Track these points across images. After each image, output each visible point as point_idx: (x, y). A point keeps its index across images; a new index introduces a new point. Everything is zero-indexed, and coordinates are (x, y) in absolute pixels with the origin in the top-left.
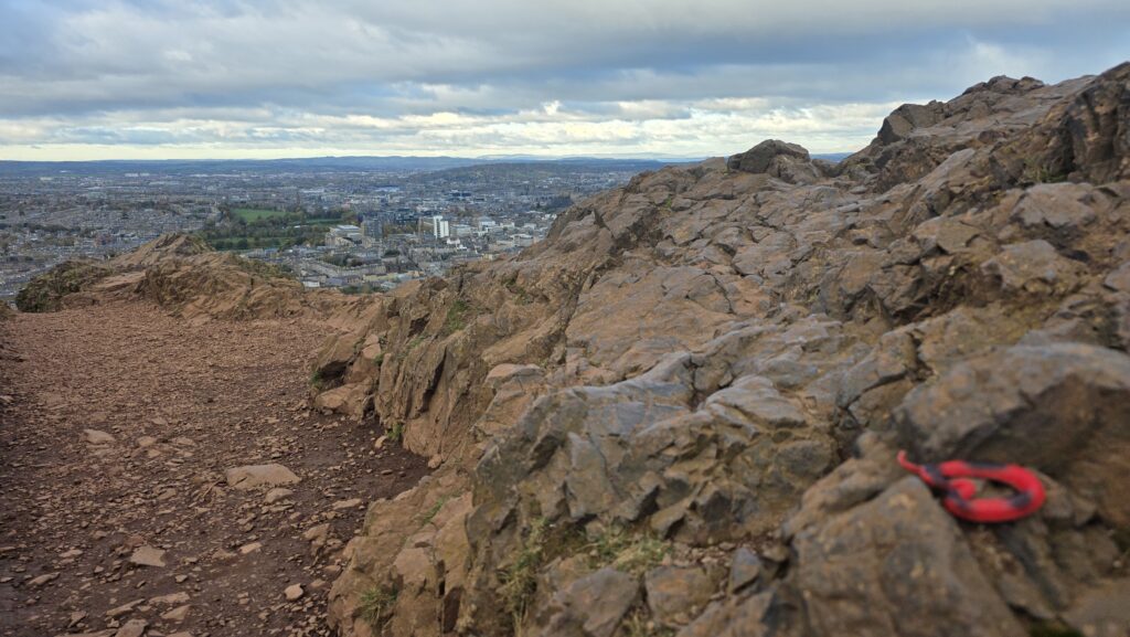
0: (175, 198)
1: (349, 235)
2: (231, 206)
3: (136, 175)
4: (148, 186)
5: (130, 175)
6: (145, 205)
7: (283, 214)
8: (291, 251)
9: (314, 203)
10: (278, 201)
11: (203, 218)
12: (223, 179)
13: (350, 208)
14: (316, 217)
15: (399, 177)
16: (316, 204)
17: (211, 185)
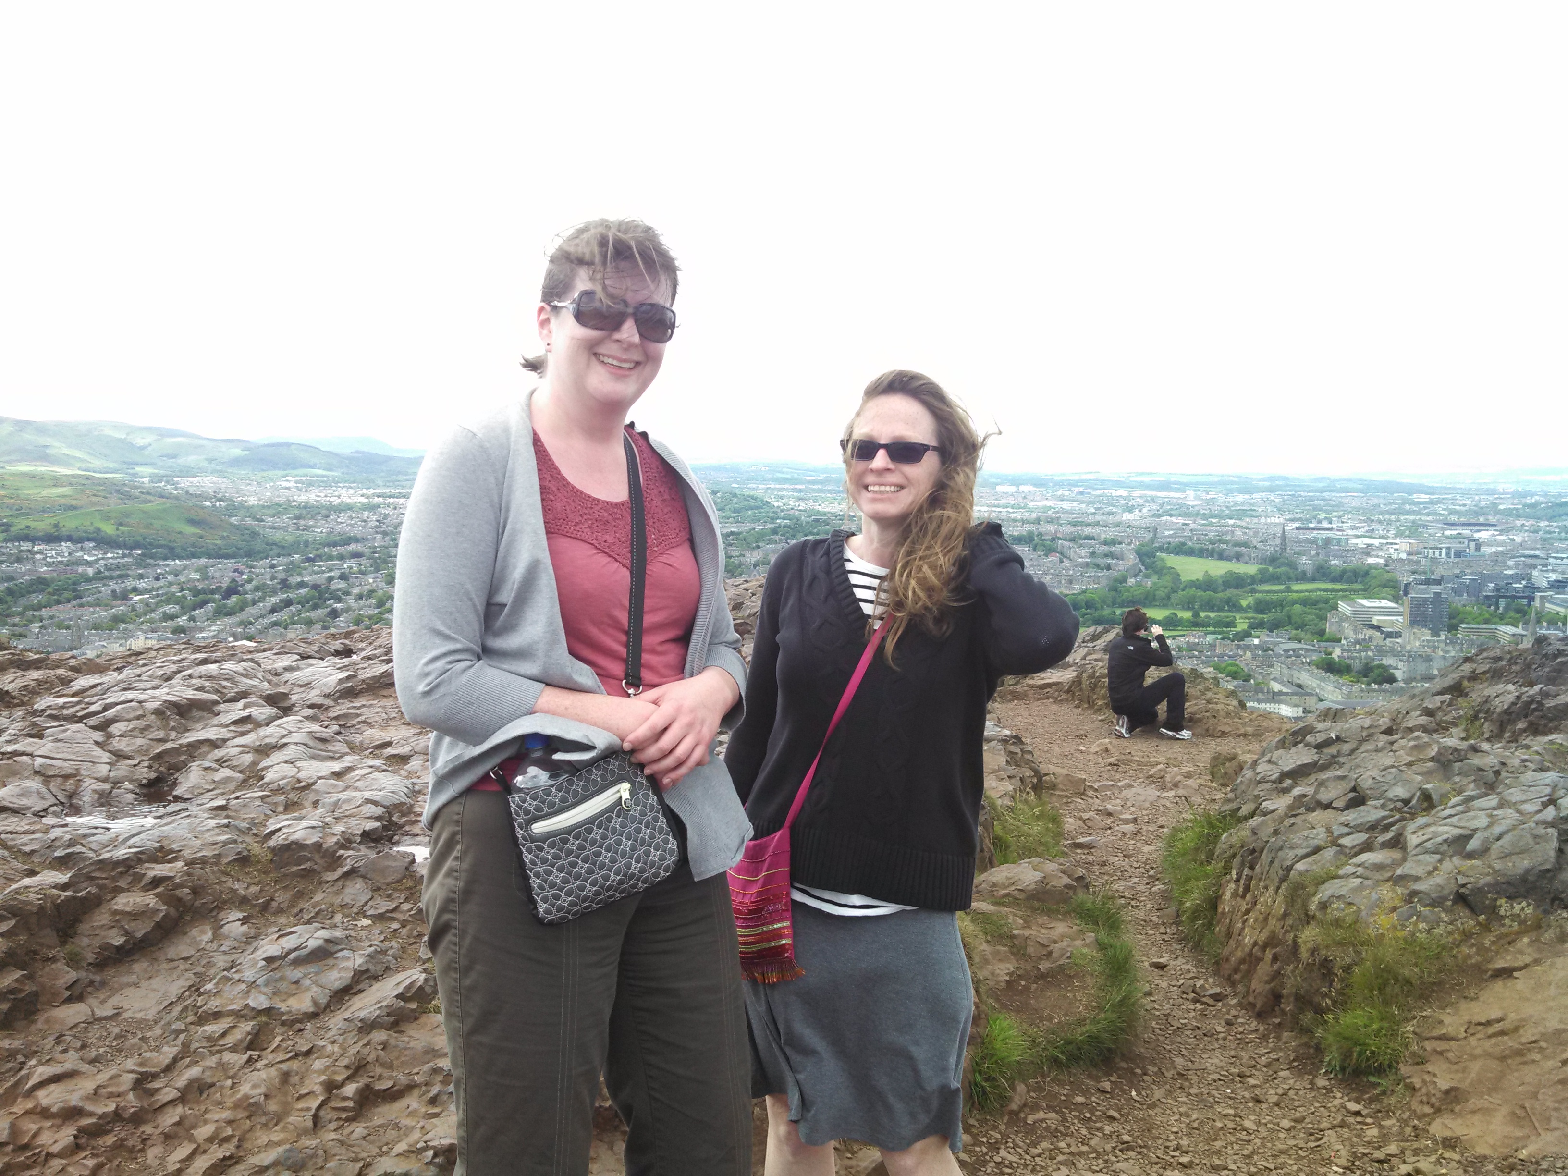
0: (1067, 530)
1: (1376, 619)
2: (1161, 549)
3: (1013, 489)
4: (1027, 509)
7: (1250, 569)
8: (1256, 641)
9: (1313, 552)
10: (1246, 545)
11: (1109, 567)
12: (1153, 499)
13: (1386, 565)
14: (1313, 579)
15: (1501, 507)
16: (1318, 554)
17: (1130, 509)
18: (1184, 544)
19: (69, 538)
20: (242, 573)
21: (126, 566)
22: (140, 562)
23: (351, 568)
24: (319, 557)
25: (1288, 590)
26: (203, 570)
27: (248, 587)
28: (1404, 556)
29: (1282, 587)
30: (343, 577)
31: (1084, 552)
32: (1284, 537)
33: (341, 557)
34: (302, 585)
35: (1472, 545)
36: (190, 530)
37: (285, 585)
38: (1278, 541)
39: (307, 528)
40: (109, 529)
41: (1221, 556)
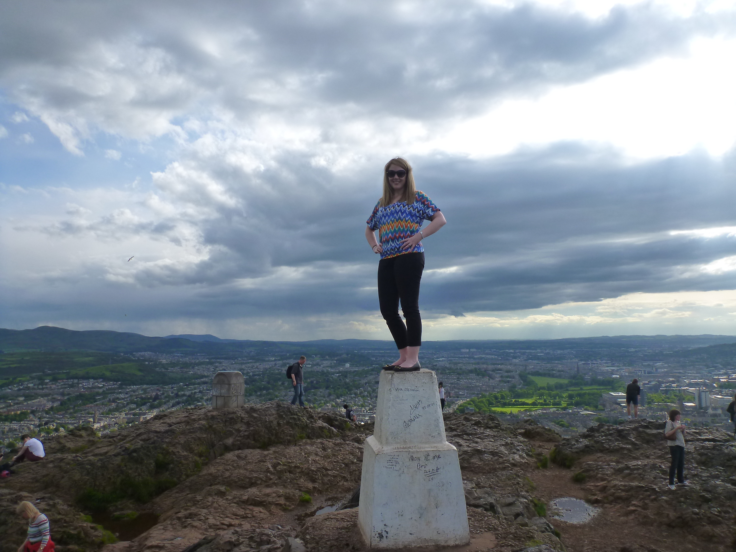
0: (491, 367)
2: (529, 374)
3: (468, 350)
4: (474, 359)
5: (463, 350)
6: (471, 371)
7: (565, 381)
8: (571, 411)
9: (590, 374)
10: (563, 371)
11: (508, 382)
12: (524, 354)
13: (620, 378)
14: (591, 385)
15: (664, 353)
16: (592, 374)
17: (515, 358)
18: (538, 372)
19: (93, 378)
20: (160, 391)
21: (115, 389)
22: (120, 387)
23: (203, 388)
24: (191, 384)
25: (582, 389)
26: (145, 390)
27: (163, 397)
28: (627, 374)
29: (579, 388)
30: (200, 392)
31: (498, 376)
32: (578, 368)
33: (199, 384)
34: (184, 395)
35: (654, 369)
36: (139, 373)
37: (177, 395)
38: (576, 369)
39: (186, 372)
40: (108, 374)
41: (553, 376)
